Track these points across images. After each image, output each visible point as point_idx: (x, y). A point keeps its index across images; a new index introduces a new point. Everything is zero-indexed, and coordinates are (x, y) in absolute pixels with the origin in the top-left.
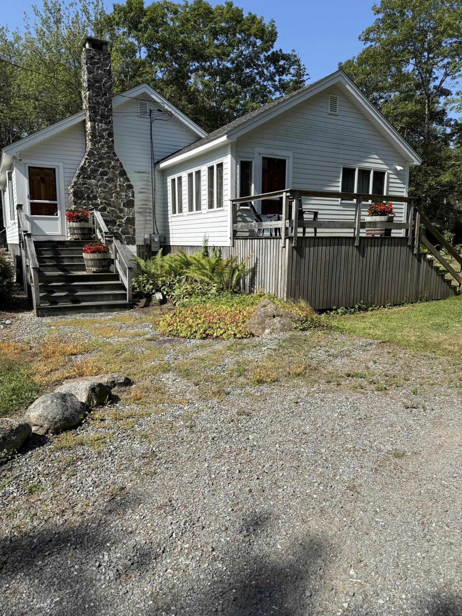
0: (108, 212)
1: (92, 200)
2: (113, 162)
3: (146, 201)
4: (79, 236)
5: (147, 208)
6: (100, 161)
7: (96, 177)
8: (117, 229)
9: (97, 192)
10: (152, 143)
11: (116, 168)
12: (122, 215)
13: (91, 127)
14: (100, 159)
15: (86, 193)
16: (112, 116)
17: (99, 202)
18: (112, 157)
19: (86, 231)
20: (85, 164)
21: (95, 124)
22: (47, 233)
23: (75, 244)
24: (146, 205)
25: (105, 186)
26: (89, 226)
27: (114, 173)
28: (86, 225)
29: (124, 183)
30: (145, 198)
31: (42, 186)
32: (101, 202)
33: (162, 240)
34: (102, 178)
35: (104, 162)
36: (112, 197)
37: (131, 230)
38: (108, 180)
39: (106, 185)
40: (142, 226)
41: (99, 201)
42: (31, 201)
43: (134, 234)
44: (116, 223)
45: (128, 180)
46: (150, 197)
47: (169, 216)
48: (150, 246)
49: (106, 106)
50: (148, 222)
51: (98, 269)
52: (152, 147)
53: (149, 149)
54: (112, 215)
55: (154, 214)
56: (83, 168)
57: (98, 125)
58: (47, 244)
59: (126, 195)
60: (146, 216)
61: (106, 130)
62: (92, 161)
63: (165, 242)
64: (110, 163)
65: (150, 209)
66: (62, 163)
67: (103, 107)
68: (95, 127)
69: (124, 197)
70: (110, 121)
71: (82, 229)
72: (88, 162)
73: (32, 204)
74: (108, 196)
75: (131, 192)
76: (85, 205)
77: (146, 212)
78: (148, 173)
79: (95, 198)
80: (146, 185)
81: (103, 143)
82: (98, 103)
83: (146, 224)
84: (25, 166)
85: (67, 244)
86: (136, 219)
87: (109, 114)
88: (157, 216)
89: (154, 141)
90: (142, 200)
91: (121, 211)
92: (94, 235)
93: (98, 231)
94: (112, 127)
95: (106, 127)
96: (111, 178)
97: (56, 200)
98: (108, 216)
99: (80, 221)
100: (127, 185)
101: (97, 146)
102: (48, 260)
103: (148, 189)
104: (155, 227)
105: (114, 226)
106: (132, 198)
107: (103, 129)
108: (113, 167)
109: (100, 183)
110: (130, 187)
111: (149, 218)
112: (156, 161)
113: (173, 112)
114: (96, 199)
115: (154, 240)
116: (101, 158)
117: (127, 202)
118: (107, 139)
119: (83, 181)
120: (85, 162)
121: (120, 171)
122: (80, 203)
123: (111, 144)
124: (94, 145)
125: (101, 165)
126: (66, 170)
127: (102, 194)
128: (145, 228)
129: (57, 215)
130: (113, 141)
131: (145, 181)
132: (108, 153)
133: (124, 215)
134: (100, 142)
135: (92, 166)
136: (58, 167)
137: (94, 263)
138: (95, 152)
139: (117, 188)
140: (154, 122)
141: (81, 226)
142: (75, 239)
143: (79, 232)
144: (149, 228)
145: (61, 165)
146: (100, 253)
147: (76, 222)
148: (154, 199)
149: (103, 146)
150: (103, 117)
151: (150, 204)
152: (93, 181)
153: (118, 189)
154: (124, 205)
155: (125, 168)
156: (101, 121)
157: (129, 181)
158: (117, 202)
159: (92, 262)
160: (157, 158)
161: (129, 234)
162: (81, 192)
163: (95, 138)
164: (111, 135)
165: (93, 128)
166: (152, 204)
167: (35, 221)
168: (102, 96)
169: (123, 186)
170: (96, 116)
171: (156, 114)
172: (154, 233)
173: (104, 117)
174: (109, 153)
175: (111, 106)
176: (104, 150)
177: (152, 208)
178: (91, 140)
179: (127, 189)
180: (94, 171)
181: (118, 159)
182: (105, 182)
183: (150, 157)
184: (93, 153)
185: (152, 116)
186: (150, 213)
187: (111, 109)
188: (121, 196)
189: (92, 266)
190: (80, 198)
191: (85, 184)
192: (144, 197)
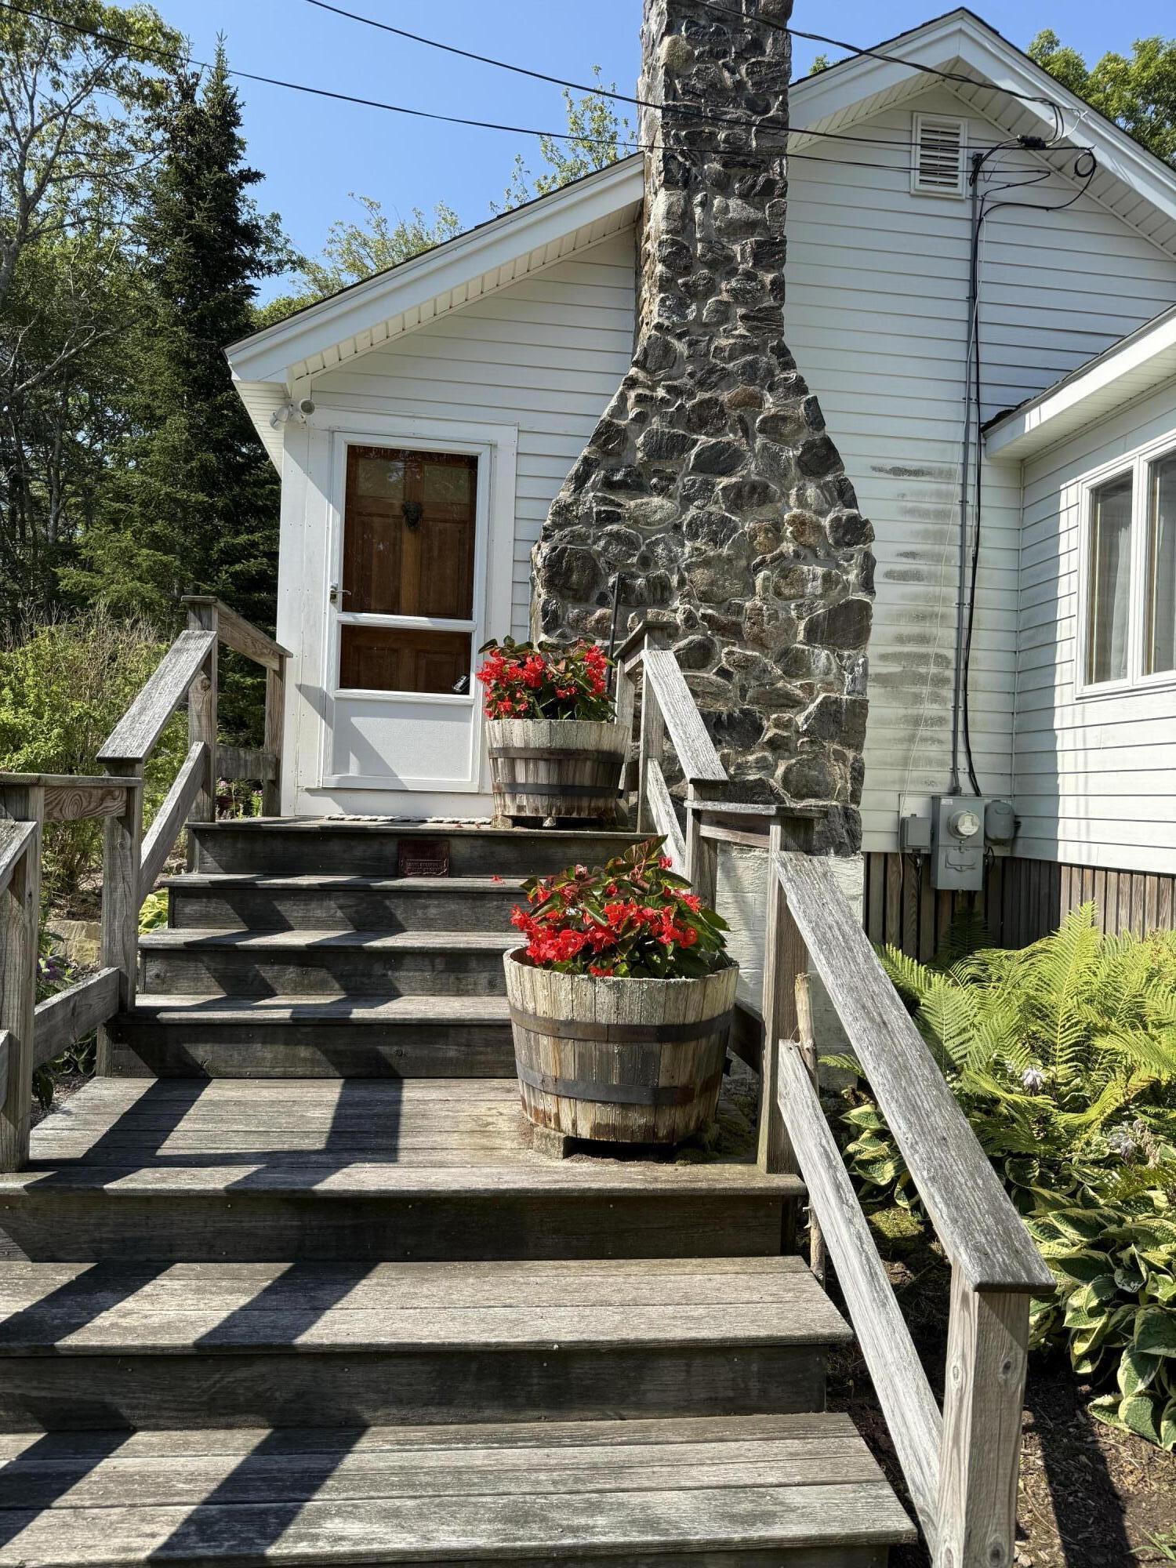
0: (723, 673)
1: (641, 604)
2: (769, 399)
3: (921, 617)
4: (541, 802)
5: (923, 658)
6: (701, 396)
7: (671, 479)
8: (762, 765)
9: (673, 560)
10: (973, 323)
11: (788, 429)
12: (794, 687)
13: (669, 214)
14: (702, 384)
15: (612, 567)
16: (782, 154)
17: (679, 618)
18: (770, 373)
19: (584, 775)
20: (620, 410)
21: (688, 200)
22: (409, 779)
23: (505, 853)
24: (923, 639)
25: (719, 531)
26: (606, 746)
27: (775, 457)
28: (585, 734)
29: (822, 513)
30: (922, 607)
31: (409, 543)
32: (690, 618)
33: (1001, 831)
34: (708, 487)
35: (725, 396)
36: (750, 589)
37: (839, 774)
38: (738, 498)
39: (724, 521)
40: (896, 752)
41: (677, 611)
42: (350, 618)
43: (855, 797)
44: (759, 730)
45: (844, 494)
46: (945, 600)
47: (1062, 696)
48: (929, 860)
49: (757, 106)
50: (923, 731)
51: (609, 1115)
52: (973, 341)
53: (960, 352)
54: (743, 690)
55: (962, 687)
56: (609, 437)
57: (703, 204)
58: (335, 846)
59: (827, 579)
60: (917, 699)
61: (750, 226)
62: (661, 393)
63: (1013, 841)
64: (758, 402)
65: (941, 659)
66: (513, 431)
67: (740, 112)
68: (686, 215)
69: (814, 587)
70: (770, 184)
71: (558, 757)
72: (640, 399)
73: (349, 634)
74: (733, 586)
75: (858, 559)
76: (601, 629)
77: (921, 679)
78: (948, 475)
79: (661, 592)
80: (926, 535)
81: (725, 297)
82: (715, 90)
83: (911, 739)
84: (332, 442)
85: (460, 849)
86: (872, 713)
87: (767, 144)
88: (976, 700)
89: (985, 313)
90: (899, 616)
91: (795, 664)
92: (633, 799)
93: (653, 775)
94: (779, 214)
95: (752, 214)
96: (754, 487)
97: (469, 617)
98: (718, 694)
99: (551, 712)
100: (836, 523)
101: (691, 313)
102: (292, 972)
103: (937, 558)
104: (962, 759)
105: (747, 748)
106: (861, 596)
107: (731, 223)
108: (773, 425)
109: (692, 512)
110: (856, 531)
111: (930, 709)
112: (989, 414)
113: (1101, 157)
114: (663, 602)
115: (954, 831)
116: (709, 378)
117: (833, 614)
118: (749, 276)
119: (604, 501)
120: (623, 398)
121: (809, 447)
122: (579, 620)
123: (769, 302)
124: (680, 307)
125: (705, 417)
126: (531, 466)
127: (700, 576)
128: (905, 763)
129: (465, 690)
130: (778, 286)
131: (925, 514)
132: (747, 349)
133: (809, 689)
134: (711, 289)
135: (656, 423)
136: (493, 446)
137: (583, 1060)
138: (681, 347)
139: (779, 539)
140: (990, 217)
141: (558, 743)
142: (517, 821)
143: (542, 775)
144: (929, 762)
145: (505, 437)
146: (641, 967)
147: (530, 714)
148: (968, 606)
149: (723, 313)
150: (737, 158)
151: (947, 635)
152: (656, 501)
153: (788, 547)
154: (812, 635)
155: (835, 428)
156: (722, 186)
157: (852, 503)
158: (774, 616)
159: (569, 1049)
160: (994, 399)
161: (826, 795)
162: (589, 561)
163: (687, 270)
164: (771, 252)
165: (680, 220)
166: (953, 633)
167: (358, 722)
168: (741, 56)
169: (818, 528)
170: (699, 159)
171: (1007, 165)
172: (955, 791)
173: (744, 165)
174: (754, 349)
175: (784, 105)
176: (728, 334)
177: (951, 654)
178: (665, 284)
179: (838, 543)
180: (668, 448)
181: (800, 380)
182: (719, 509)
183: (959, 392)
184: (667, 348)
185: (982, 188)
186: (940, 681)
187: (781, 125)
188: (803, 582)
189: (566, 1091)
190: (580, 596)
191: (613, 517)
192: (915, 597)
